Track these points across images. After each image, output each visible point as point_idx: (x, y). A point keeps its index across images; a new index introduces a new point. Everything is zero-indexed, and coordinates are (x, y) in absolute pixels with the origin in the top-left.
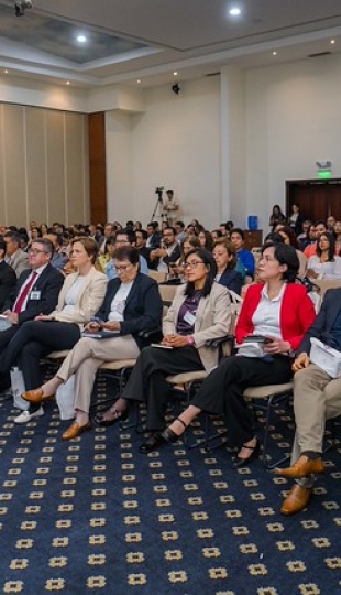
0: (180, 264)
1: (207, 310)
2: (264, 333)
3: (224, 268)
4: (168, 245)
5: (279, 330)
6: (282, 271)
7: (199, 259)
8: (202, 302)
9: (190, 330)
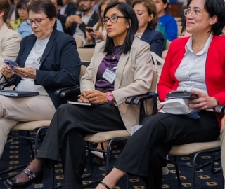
0: (98, 29)
1: (128, 66)
2: (189, 89)
3: (144, 29)
6: (211, 23)
7: (120, 14)
8: (123, 59)
9: (110, 87)
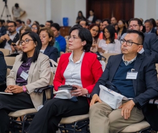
1: (36, 70)
2: (71, 84)
3: (46, 46)
4: (12, 33)
5: (80, 81)
6: (83, 45)
8: (33, 65)
9: (24, 83)
